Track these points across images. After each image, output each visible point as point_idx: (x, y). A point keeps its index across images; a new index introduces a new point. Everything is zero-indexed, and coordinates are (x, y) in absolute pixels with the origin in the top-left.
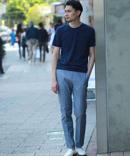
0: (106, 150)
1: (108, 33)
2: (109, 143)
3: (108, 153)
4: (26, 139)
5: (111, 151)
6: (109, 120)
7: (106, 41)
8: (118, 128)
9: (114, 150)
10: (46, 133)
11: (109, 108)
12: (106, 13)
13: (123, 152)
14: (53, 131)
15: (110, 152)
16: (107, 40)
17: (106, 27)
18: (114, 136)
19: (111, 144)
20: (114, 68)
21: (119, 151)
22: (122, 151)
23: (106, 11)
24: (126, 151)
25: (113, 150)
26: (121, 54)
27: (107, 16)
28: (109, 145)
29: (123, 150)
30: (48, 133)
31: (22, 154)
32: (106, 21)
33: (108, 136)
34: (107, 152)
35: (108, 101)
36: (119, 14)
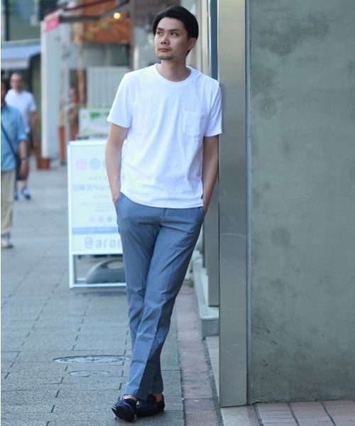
0: (242, 397)
1: (254, 94)
2: (251, 379)
3: (248, 405)
4: (9, 373)
5: (257, 401)
6: (252, 320)
7: (249, 115)
8: (276, 342)
9: (264, 398)
10: (54, 360)
11: (252, 289)
12: (250, 41)
13: (288, 403)
14: (70, 355)
15: (253, 404)
16: (251, 112)
17: (249, 77)
18: (264, 361)
19: (257, 381)
20: (267, 186)
21: (277, 402)
22: (286, 402)
23: (251, 36)
24: (295, 401)
25: (260, 398)
26: (287, 148)
27: (252, 50)
28: (252, 385)
29: (287, 398)
30: (58, 361)
31: (18, 407)
32: (251, 63)
33: (249, 362)
34: (245, 402)
35: (250, 271)
36: (284, 46)
